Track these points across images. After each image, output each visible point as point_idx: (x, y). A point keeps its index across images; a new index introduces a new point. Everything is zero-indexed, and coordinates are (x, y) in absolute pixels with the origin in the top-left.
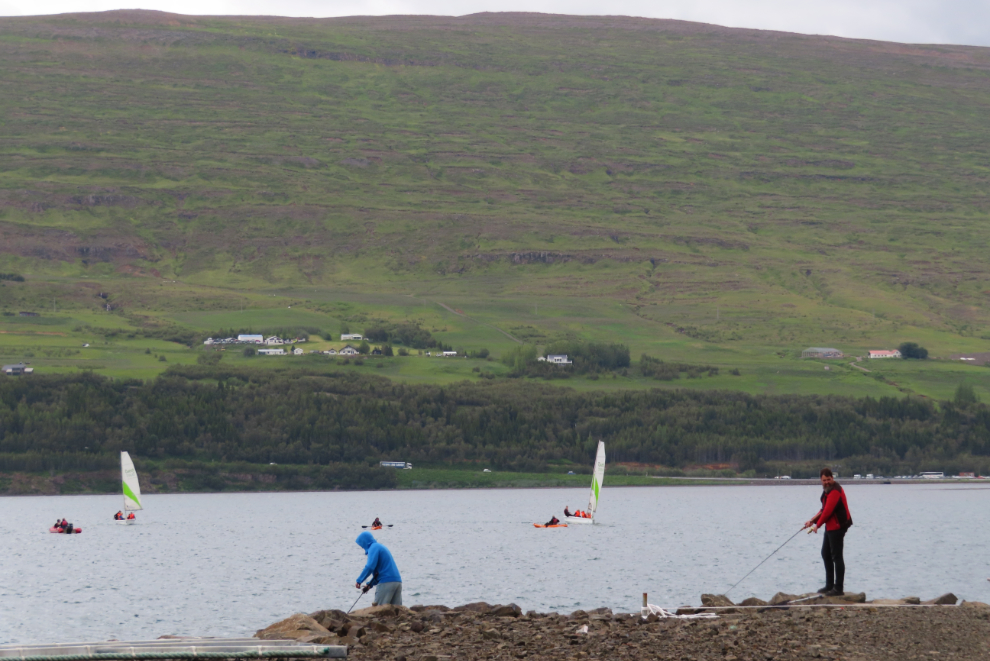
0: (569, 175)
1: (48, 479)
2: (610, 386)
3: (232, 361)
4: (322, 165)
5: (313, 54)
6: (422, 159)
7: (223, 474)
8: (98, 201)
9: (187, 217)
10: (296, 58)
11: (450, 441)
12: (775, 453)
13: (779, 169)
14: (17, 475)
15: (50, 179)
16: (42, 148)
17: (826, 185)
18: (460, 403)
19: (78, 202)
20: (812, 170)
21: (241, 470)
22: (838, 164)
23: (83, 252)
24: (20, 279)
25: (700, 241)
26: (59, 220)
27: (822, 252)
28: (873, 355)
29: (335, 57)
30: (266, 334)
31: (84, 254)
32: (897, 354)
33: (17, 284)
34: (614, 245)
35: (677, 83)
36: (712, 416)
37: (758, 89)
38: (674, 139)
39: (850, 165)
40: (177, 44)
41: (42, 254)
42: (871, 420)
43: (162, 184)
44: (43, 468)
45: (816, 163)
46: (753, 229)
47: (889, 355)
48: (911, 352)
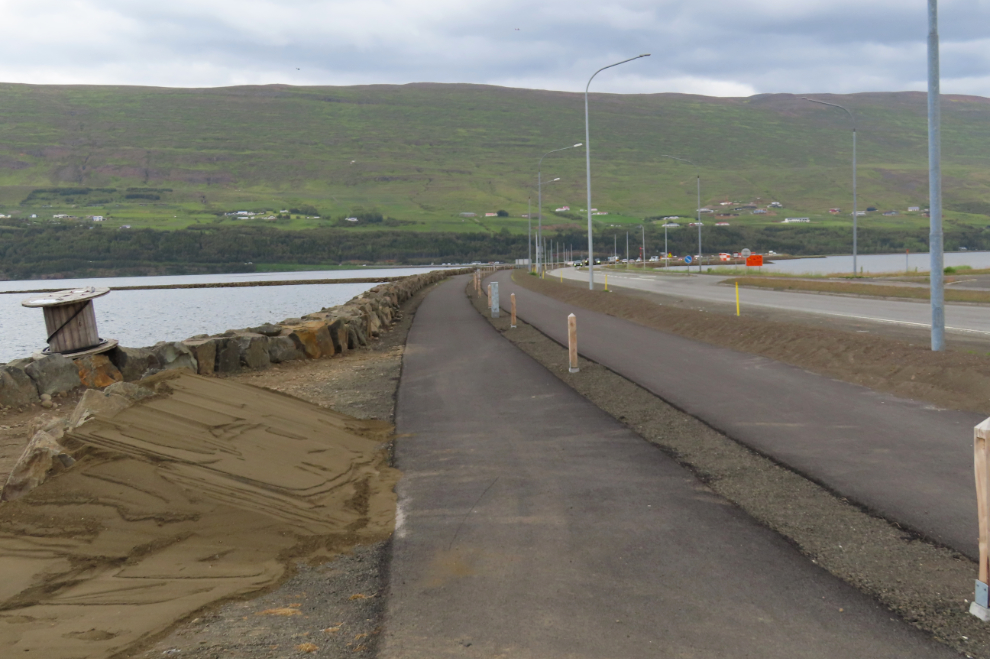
0: (414, 146)
1: (113, 271)
2: (372, 229)
3: (228, 223)
4: (316, 144)
5: (330, 100)
6: (357, 141)
7: (186, 267)
8: (218, 159)
9: (252, 165)
10: (323, 102)
11: (284, 252)
12: (414, 255)
13: (500, 142)
14: (101, 270)
15: (204, 151)
16: (204, 139)
17: (516, 148)
18: (295, 237)
19: (210, 160)
20: (513, 142)
21: (193, 266)
22: (524, 140)
23: (208, 180)
24: (171, 191)
25: (452, 171)
26: (201, 167)
27: (501, 175)
28: (487, 215)
29: (339, 101)
30: (249, 211)
31: (208, 181)
32: (496, 215)
33: (169, 193)
34: (418, 173)
35: (472, 109)
36: (395, 241)
37: (504, 111)
38: (462, 131)
39: (528, 140)
40: (276, 97)
41: (191, 181)
42: (460, 242)
43: (248, 152)
44: (111, 267)
45: (515, 140)
46: (478, 166)
47: (493, 215)
48: (502, 214)
